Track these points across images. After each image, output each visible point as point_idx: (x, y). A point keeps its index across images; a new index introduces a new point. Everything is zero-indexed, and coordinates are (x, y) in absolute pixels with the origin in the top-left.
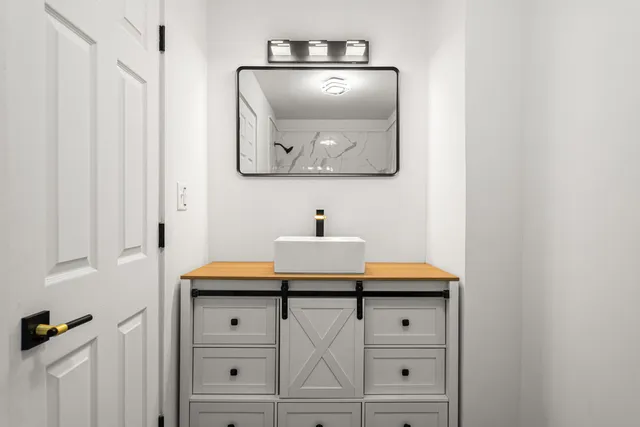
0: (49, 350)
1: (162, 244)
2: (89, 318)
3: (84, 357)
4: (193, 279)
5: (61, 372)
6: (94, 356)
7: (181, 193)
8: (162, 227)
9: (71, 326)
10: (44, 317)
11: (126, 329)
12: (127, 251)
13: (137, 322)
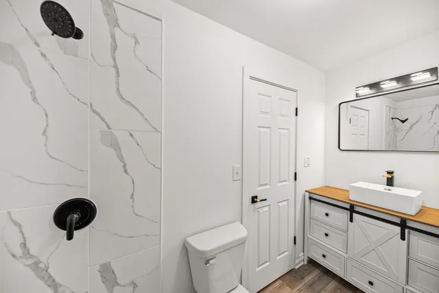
0: (257, 205)
1: (295, 179)
2: (266, 200)
3: (267, 208)
4: (309, 192)
5: (261, 211)
6: (270, 209)
7: (306, 160)
8: (296, 174)
9: (261, 201)
10: (256, 197)
11: (280, 204)
12: (281, 182)
13: (285, 203)
